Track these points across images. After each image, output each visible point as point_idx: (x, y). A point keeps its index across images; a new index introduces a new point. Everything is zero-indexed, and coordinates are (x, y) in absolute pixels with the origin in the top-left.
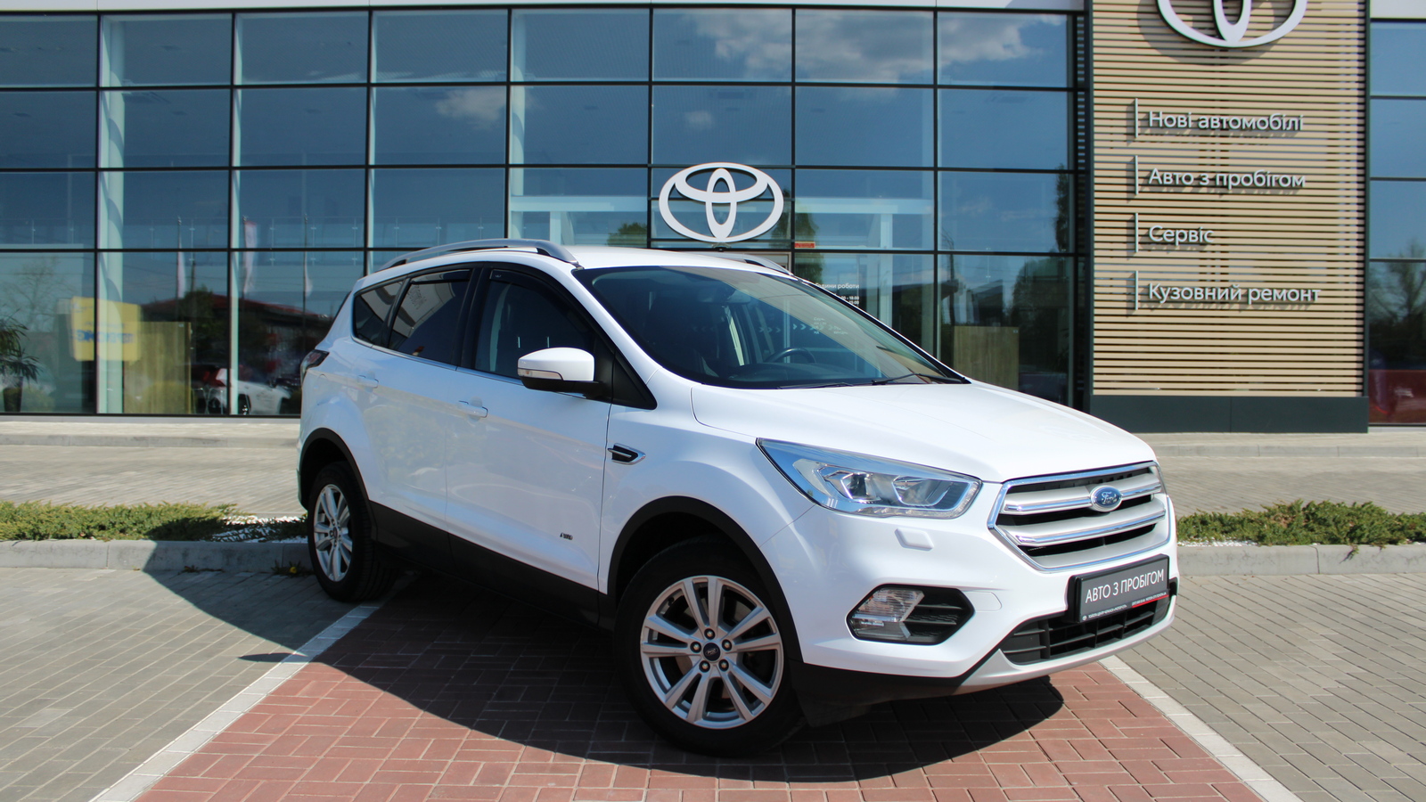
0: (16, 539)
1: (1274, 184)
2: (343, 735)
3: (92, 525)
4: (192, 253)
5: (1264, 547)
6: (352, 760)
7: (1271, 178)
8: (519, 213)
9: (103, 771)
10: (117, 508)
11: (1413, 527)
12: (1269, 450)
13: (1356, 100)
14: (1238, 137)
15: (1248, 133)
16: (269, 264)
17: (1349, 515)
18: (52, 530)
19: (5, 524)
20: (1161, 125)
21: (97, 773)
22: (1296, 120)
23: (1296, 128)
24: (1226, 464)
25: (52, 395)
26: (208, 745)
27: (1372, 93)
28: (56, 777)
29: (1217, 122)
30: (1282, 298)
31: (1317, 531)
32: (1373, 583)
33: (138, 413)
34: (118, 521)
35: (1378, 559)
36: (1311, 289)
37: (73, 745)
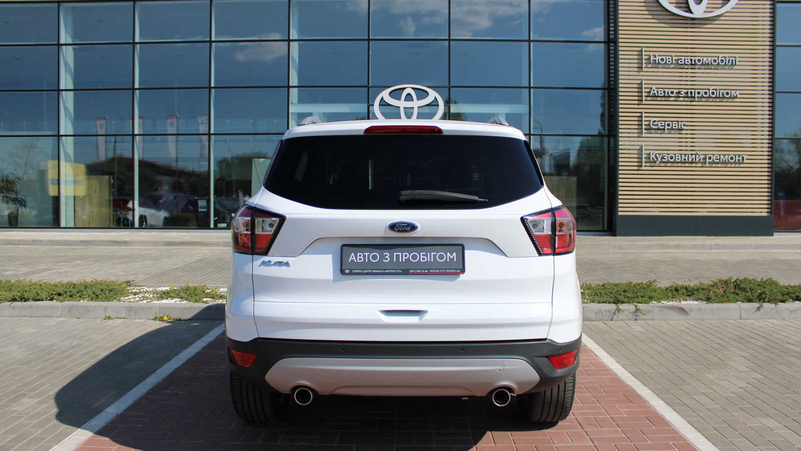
0: (12, 301)
1: (721, 96)
2: (189, 414)
3: (54, 293)
4: (113, 137)
5: (710, 304)
6: (193, 428)
7: (719, 92)
8: (295, 113)
9: (55, 435)
10: (68, 283)
11: (795, 292)
12: (717, 246)
13: (768, 47)
14: (701, 69)
15: (706, 67)
16: (157, 142)
17: (759, 285)
18: (31, 296)
19: (5, 293)
20: (657, 62)
21: (51, 436)
22: (734, 59)
23: (734, 64)
24: (693, 254)
25: (36, 216)
26: (114, 420)
27: (777, 43)
28: (28, 439)
29: (689, 60)
30: (725, 160)
31: (740, 295)
32: (771, 325)
33: (83, 226)
34: (68, 291)
35: (774, 311)
36: (742, 155)
37: (39, 420)
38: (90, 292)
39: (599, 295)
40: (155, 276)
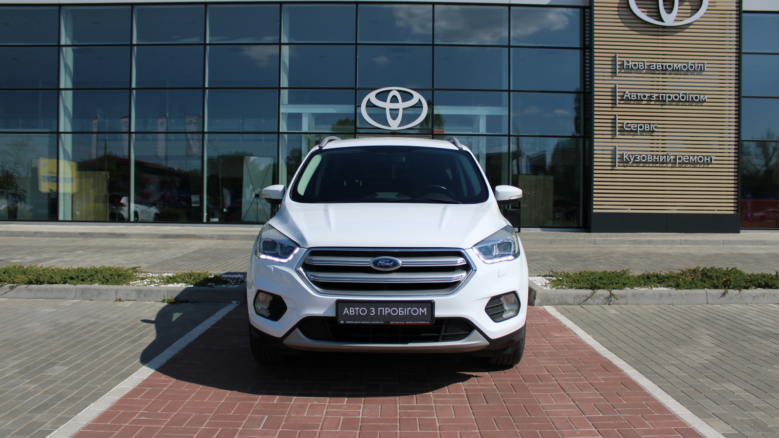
0: (28, 284)
1: (690, 100)
3: (67, 277)
5: (679, 290)
7: (689, 96)
8: (286, 113)
10: (79, 268)
11: (757, 280)
12: (687, 242)
13: (734, 55)
14: (671, 74)
15: (676, 72)
17: (724, 274)
18: (46, 279)
19: (21, 276)
20: (630, 68)
21: (87, 396)
22: (702, 65)
23: (703, 70)
24: (664, 249)
26: (141, 384)
27: (743, 51)
28: (67, 398)
29: (660, 66)
30: (695, 161)
31: (707, 282)
32: (735, 309)
33: (81, 220)
34: (80, 275)
35: (738, 296)
36: (710, 156)
37: (72, 383)
38: (100, 277)
39: (577, 282)
40: (155, 265)
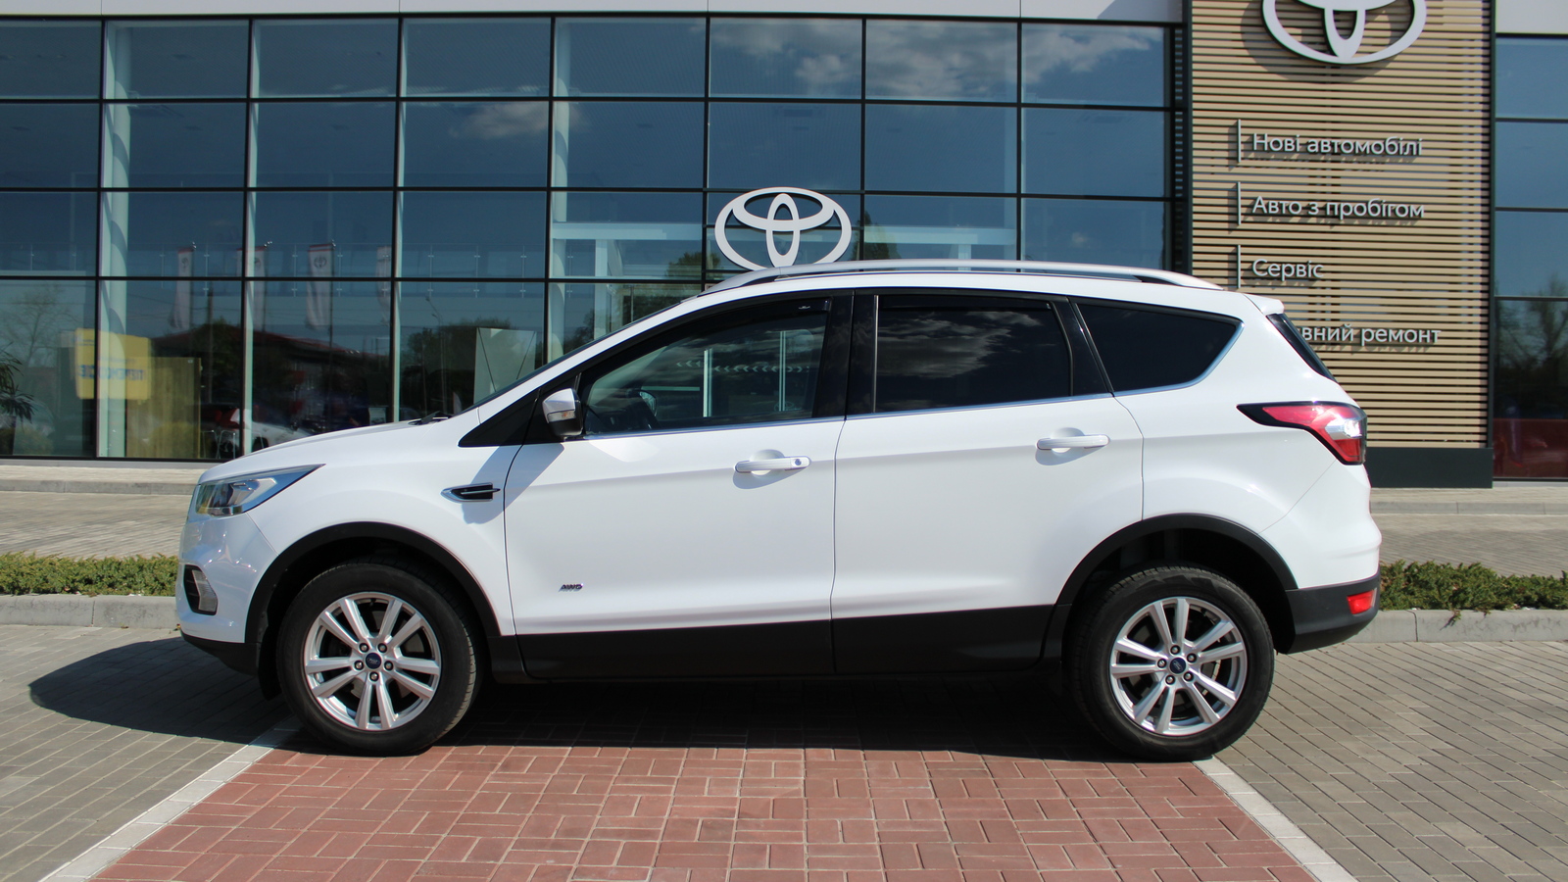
1: (1390, 214)
2: (331, 807)
3: (78, 578)
4: (206, 282)
6: (337, 833)
7: (1387, 207)
8: (562, 240)
9: (66, 844)
10: (106, 560)
11: (1522, 590)
13: (1480, 122)
14: (1351, 162)
15: (1361, 158)
16: (291, 294)
17: (1454, 577)
18: (33, 583)
20: (1266, 148)
22: (1414, 144)
23: (1415, 153)
25: (50, 436)
26: (184, 816)
27: (1498, 115)
28: (13, 850)
29: (1328, 145)
30: (1399, 338)
31: (1417, 595)
32: (1475, 652)
33: (142, 457)
34: (106, 574)
35: (1483, 625)
36: (1430, 330)
37: (35, 816)
38: (148, 577)
